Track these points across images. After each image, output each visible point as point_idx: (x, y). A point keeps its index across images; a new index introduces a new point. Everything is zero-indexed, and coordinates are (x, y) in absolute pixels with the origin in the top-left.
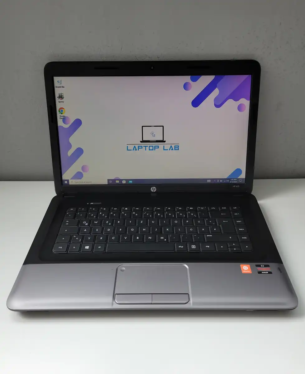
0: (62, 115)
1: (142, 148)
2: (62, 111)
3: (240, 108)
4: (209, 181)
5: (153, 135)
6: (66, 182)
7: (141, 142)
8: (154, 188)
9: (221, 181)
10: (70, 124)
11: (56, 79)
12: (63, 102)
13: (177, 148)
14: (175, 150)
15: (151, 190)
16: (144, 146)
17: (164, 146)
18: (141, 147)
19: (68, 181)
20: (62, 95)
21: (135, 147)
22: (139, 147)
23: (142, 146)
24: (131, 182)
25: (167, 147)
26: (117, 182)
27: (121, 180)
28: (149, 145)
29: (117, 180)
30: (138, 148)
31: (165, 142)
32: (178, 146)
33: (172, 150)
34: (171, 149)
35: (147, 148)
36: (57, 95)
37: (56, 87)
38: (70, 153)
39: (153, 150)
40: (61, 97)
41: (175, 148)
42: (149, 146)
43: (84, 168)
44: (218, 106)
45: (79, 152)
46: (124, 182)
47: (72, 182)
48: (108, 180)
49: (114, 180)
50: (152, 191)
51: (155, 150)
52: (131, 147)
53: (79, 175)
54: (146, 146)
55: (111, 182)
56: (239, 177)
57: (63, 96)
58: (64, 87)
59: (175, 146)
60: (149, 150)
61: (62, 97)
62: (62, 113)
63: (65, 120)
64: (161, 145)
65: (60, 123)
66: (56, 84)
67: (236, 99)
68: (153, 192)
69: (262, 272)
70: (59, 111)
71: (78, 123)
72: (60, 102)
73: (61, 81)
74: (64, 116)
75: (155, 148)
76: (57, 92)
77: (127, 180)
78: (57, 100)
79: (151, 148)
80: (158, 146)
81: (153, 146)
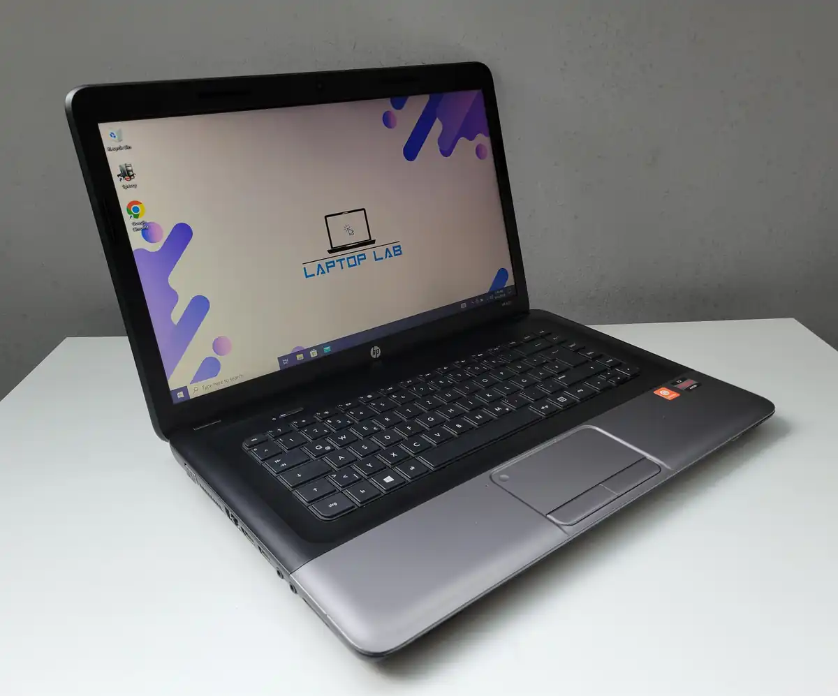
0: (137, 221)
1: (334, 266)
2: (136, 210)
3: (479, 152)
4: (464, 306)
5: (351, 232)
6: (181, 395)
7: (330, 252)
8: (376, 348)
9: (482, 300)
10: (162, 242)
11: (106, 130)
12: (135, 186)
14: (395, 255)
15: (372, 354)
16: (337, 261)
17: (374, 252)
18: (332, 264)
19: (185, 389)
20: (130, 168)
21: (319, 265)
22: (329, 265)
23: (333, 262)
24: (327, 349)
25: (381, 252)
26: (300, 357)
27: (306, 352)
28: (345, 257)
29: (299, 353)
30: (328, 267)
31: (373, 242)
34: (388, 255)
35: (345, 263)
36: (115, 171)
37: (110, 150)
38: (177, 314)
39: (355, 265)
40: (126, 174)
41: (395, 251)
42: (348, 258)
43: (218, 345)
44: (446, 152)
45: (200, 306)
46: (314, 354)
47: (197, 390)
48: (280, 359)
49: (293, 355)
50: (374, 356)
51: (359, 264)
52: (312, 269)
53: (210, 367)
54: (341, 260)
55: (286, 362)
56: (506, 286)
57: (132, 171)
58: (130, 148)
59: (394, 247)
60: (350, 266)
61: (131, 173)
62: (136, 217)
63: (147, 231)
64: (368, 251)
65: (136, 241)
67: (471, 137)
68: (376, 359)
70: (129, 212)
71: (182, 234)
72: (125, 187)
73: (120, 132)
74: (144, 223)
75: (359, 260)
76: (115, 162)
77: (319, 348)
78: (118, 183)
79: (352, 261)
80: (364, 255)
81: (354, 257)
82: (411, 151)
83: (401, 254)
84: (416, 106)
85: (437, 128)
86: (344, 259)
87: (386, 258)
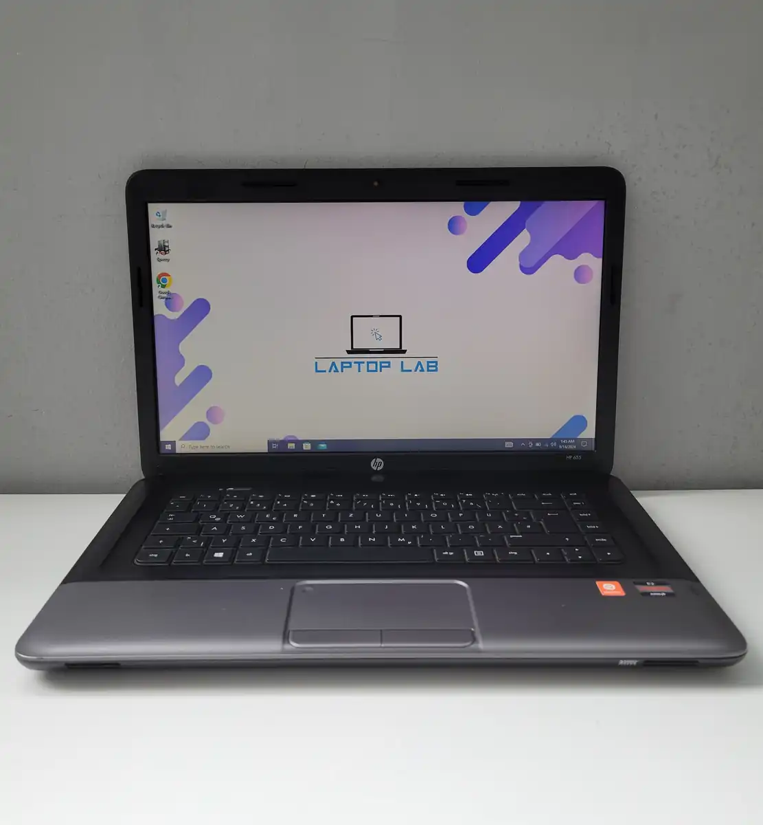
0: (163, 290)
1: (350, 367)
2: (165, 280)
3: (580, 275)
4: (509, 445)
5: (378, 337)
6: (168, 447)
7: (349, 352)
8: (379, 460)
9: (537, 445)
10: (181, 313)
11: (153, 208)
12: (168, 260)
13: (433, 366)
14: (428, 370)
15: (372, 465)
16: (355, 363)
17: (402, 362)
18: (348, 365)
19: (173, 443)
20: (166, 244)
21: (333, 363)
22: (344, 365)
23: (350, 363)
24: (323, 446)
25: (410, 364)
26: (291, 446)
27: (299, 443)
28: (366, 360)
29: (291, 442)
30: (342, 367)
31: (404, 352)
32: (436, 362)
33: (422, 370)
34: (420, 368)
35: (364, 366)
36: (154, 245)
37: (153, 226)
38: (179, 379)
39: (376, 371)
40: (163, 249)
41: (428, 366)
42: (368, 363)
43: (212, 414)
44: (528, 270)
45: (202, 375)
46: (307, 447)
47: (184, 447)
49: (284, 443)
50: (375, 468)
51: (381, 371)
52: (325, 365)
53: (200, 431)
54: (359, 363)
55: (275, 446)
56: (581, 436)
57: (168, 246)
58: (171, 227)
59: (428, 362)
60: (368, 371)
61: (167, 249)
62: (163, 287)
63: (170, 300)
64: (395, 360)
65: (159, 308)
66: (153, 219)
67: (571, 256)
68: (376, 472)
70: (159, 282)
71: (201, 308)
72: (159, 260)
73: (165, 213)
74: (168, 293)
75: (381, 367)
76: (156, 237)
77: (314, 443)
78: (154, 255)
79: (372, 367)
80: (389, 363)
81: (376, 363)
82: (478, 262)
83: (436, 370)
84: (498, 212)
85: (523, 240)
86: (363, 363)
87: (416, 371)
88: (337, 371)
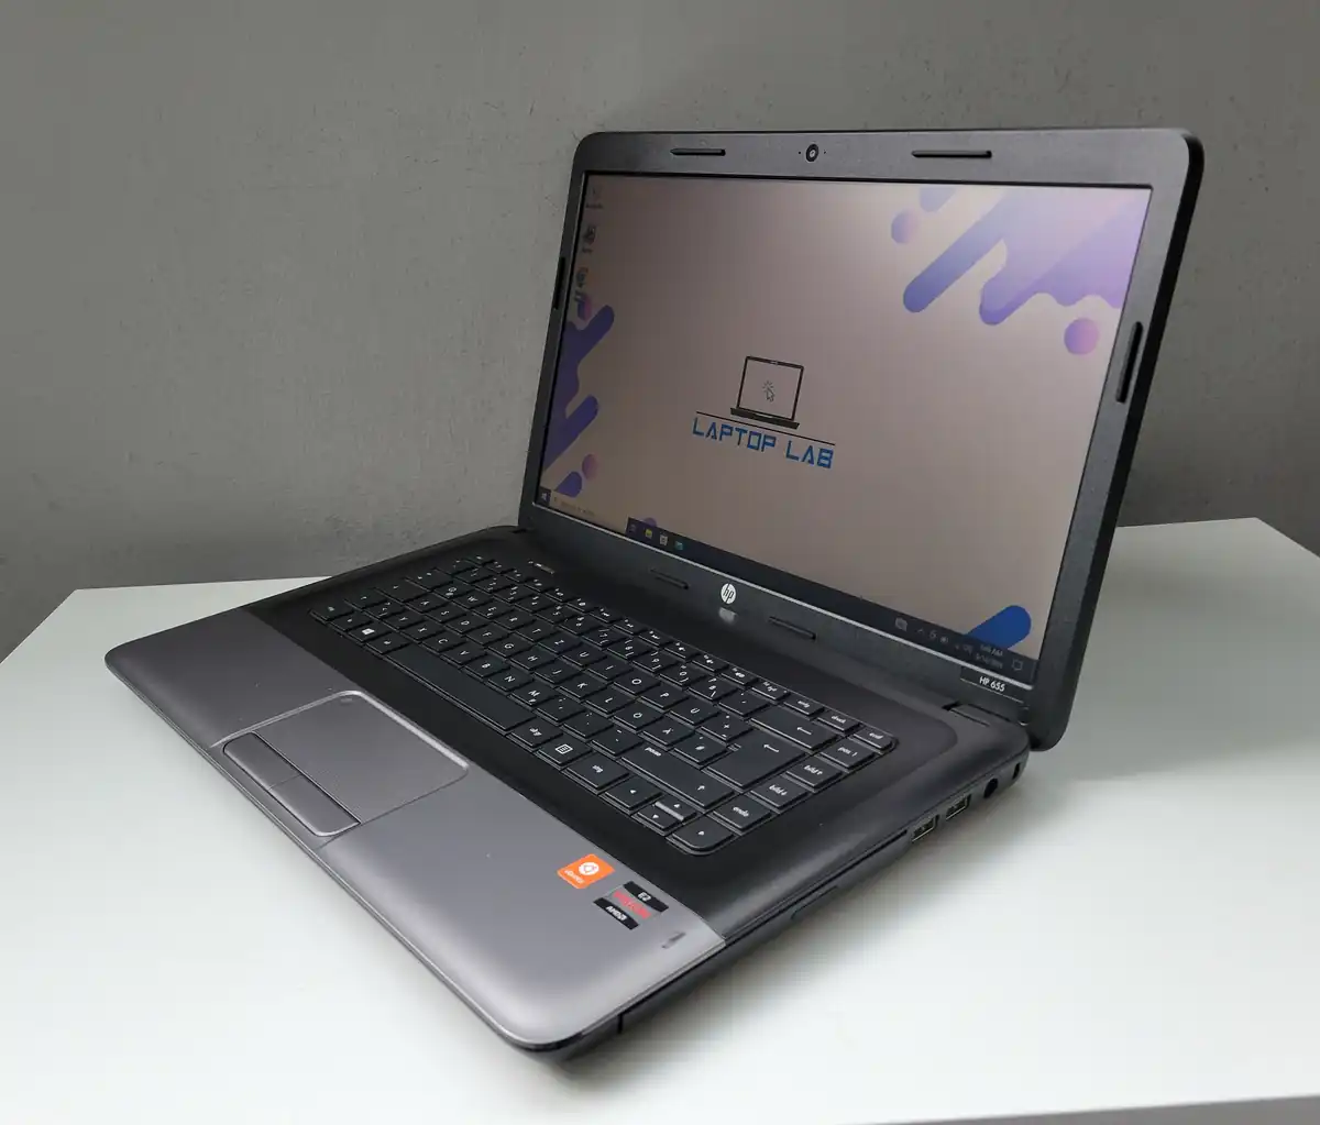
0: (579, 290)
1: (731, 434)
2: (583, 278)
4: (901, 624)
5: (770, 395)
6: (545, 496)
7: (733, 412)
8: (732, 588)
9: (944, 639)
10: (589, 321)
12: (591, 251)
13: (825, 459)
14: (820, 464)
15: (722, 592)
16: (737, 429)
17: (790, 442)
18: (729, 431)
20: (594, 230)
21: (714, 425)
22: (725, 430)
23: (731, 428)
24: (679, 545)
25: (799, 448)
26: (648, 533)
27: (658, 532)
28: (749, 429)
29: (651, 526)
30: (722, 433)
31: (795, 426)
32: (831, 452)
33: (811, 462)
34: (809, 458)
35: (745, 438)
37: (589, 206)
38: (570, 409)
39: (757, 448)
40: (590, 236)
41: (821, 457)
42: (751, 433)
43: (588, 464)
44: (991, 316)
45: (590, 409)
46: (663, 540)
47: (556, 500)
48: (631, 521)
49: (644, 524)
50: (724, 599)
51: (763, 450)
53: (573, 484)
54: (742, 431)
55: (633, 528)
56: (1011, 649)
57: (594, 233)
58: (601, 208)
59: (822, 450)
60: (749, 446)
61: (593, 236)
62: (580, 286)
64: (782, 435)
65: (573, 313)
66: (589, 197)
68: (725, 605)
69: (610, 908)
70: (578, 279)
71: (606, 319)
72: (585, 251)
75: (765, 443)
76: (588, 220)
77: (672, 537)
78: (582, 245)
79: (754, 441)
80: (774, 439)
81: (760, 435)
83: (829, 466)
86: (746, 432)
87: (804, 460)
88: (714, 437)
